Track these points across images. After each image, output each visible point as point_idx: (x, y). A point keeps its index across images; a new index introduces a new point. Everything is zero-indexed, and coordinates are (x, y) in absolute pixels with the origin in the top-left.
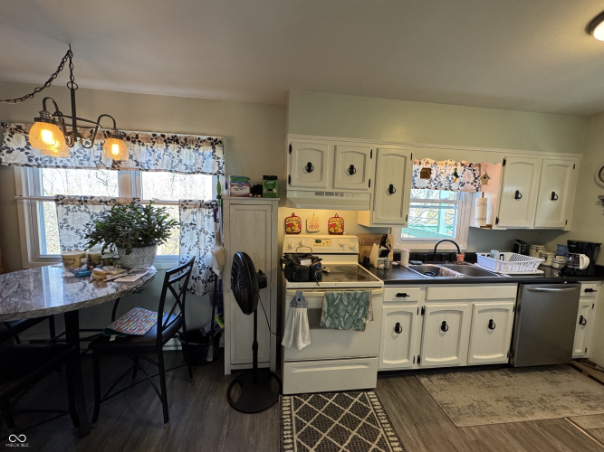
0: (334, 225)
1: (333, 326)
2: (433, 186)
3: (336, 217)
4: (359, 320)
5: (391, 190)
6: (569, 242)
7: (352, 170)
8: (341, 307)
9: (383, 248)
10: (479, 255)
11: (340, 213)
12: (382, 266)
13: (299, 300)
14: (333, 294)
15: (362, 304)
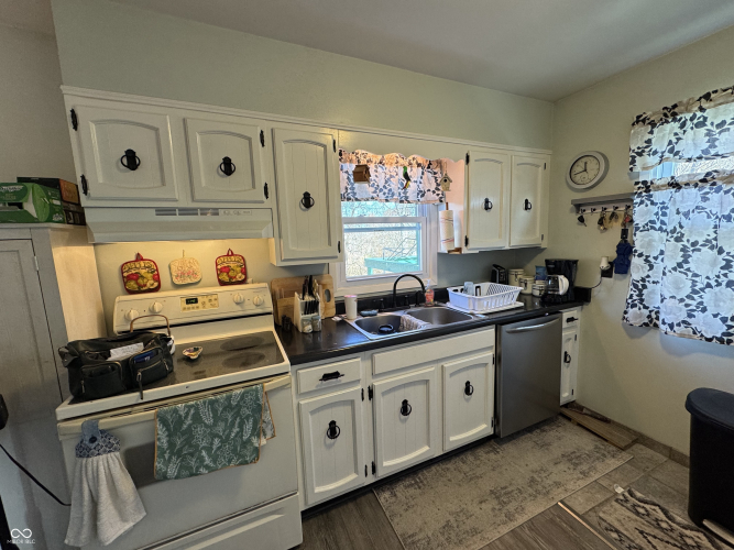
0: (227, 269)
1: (184, 473)
2: (383, 197)
3: (230, 254)
4: (245, 444)
5: (307, 201)
6: (547, 262)
7: (228, 167)
8: (200, 430)
9: (308, 298)
10: (450, 290)
11: (238, 246)
12: (308, 328)
13: (93, 440)
14: (176, 411)
15: (249, 412)
